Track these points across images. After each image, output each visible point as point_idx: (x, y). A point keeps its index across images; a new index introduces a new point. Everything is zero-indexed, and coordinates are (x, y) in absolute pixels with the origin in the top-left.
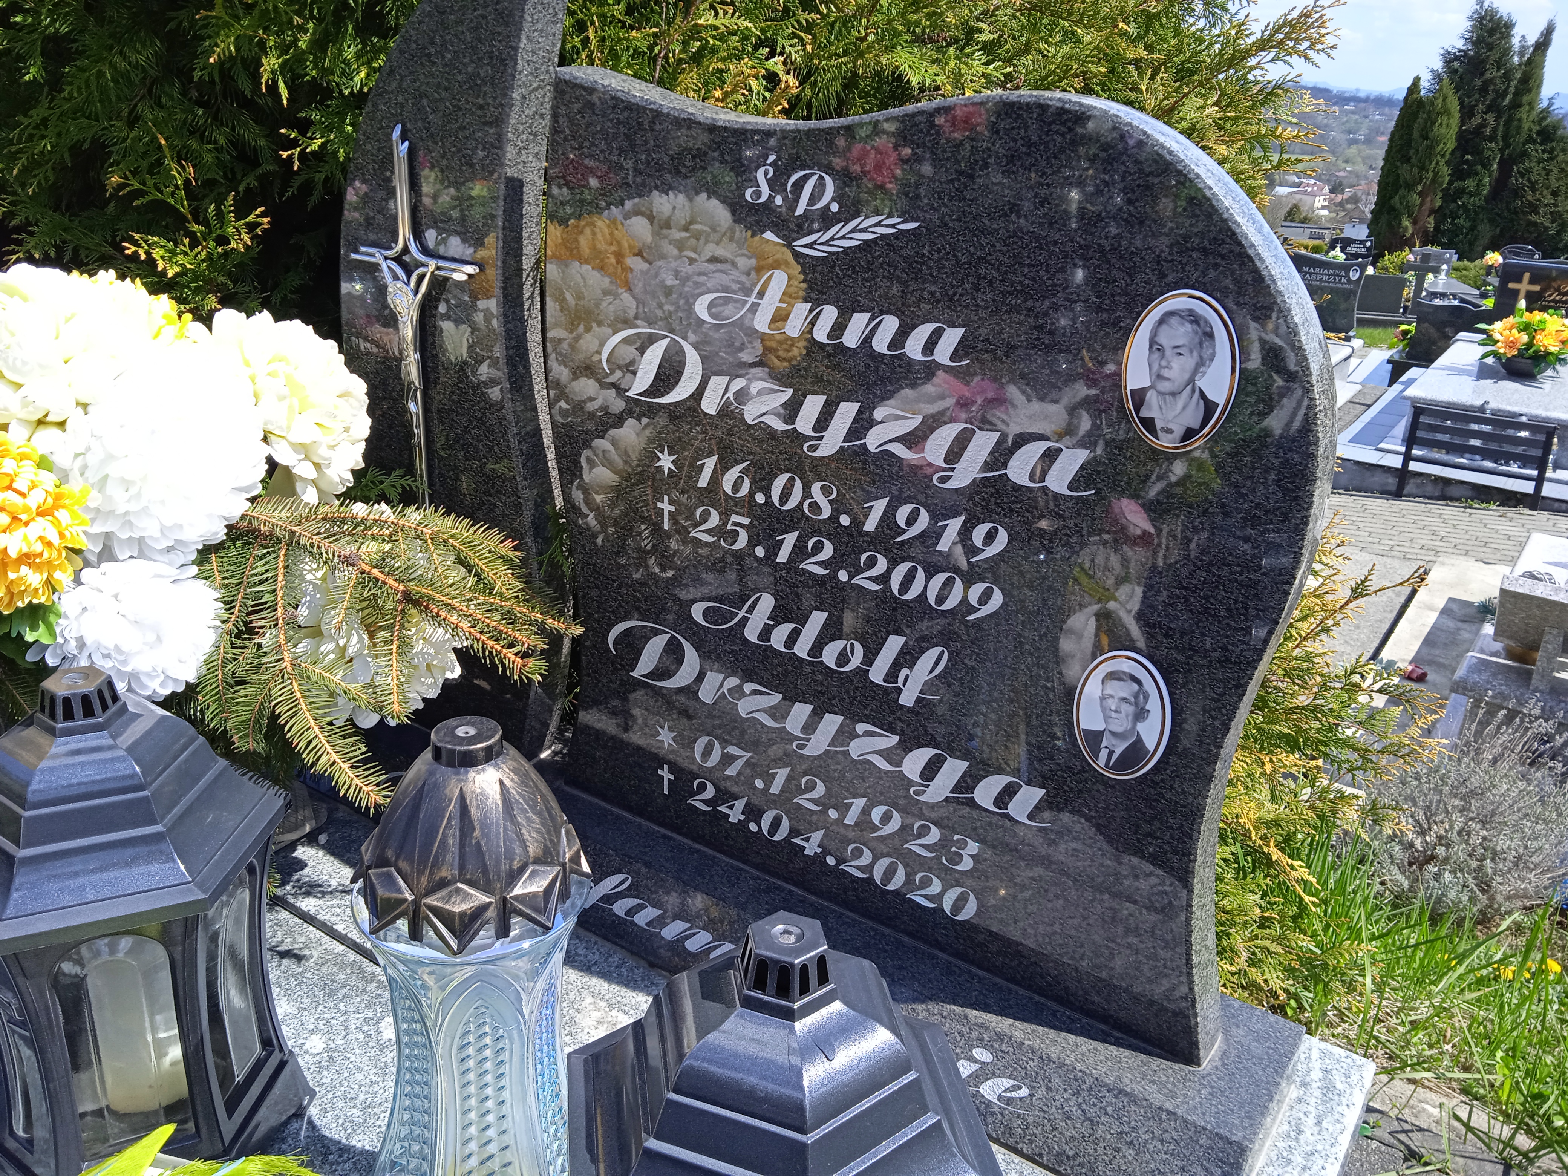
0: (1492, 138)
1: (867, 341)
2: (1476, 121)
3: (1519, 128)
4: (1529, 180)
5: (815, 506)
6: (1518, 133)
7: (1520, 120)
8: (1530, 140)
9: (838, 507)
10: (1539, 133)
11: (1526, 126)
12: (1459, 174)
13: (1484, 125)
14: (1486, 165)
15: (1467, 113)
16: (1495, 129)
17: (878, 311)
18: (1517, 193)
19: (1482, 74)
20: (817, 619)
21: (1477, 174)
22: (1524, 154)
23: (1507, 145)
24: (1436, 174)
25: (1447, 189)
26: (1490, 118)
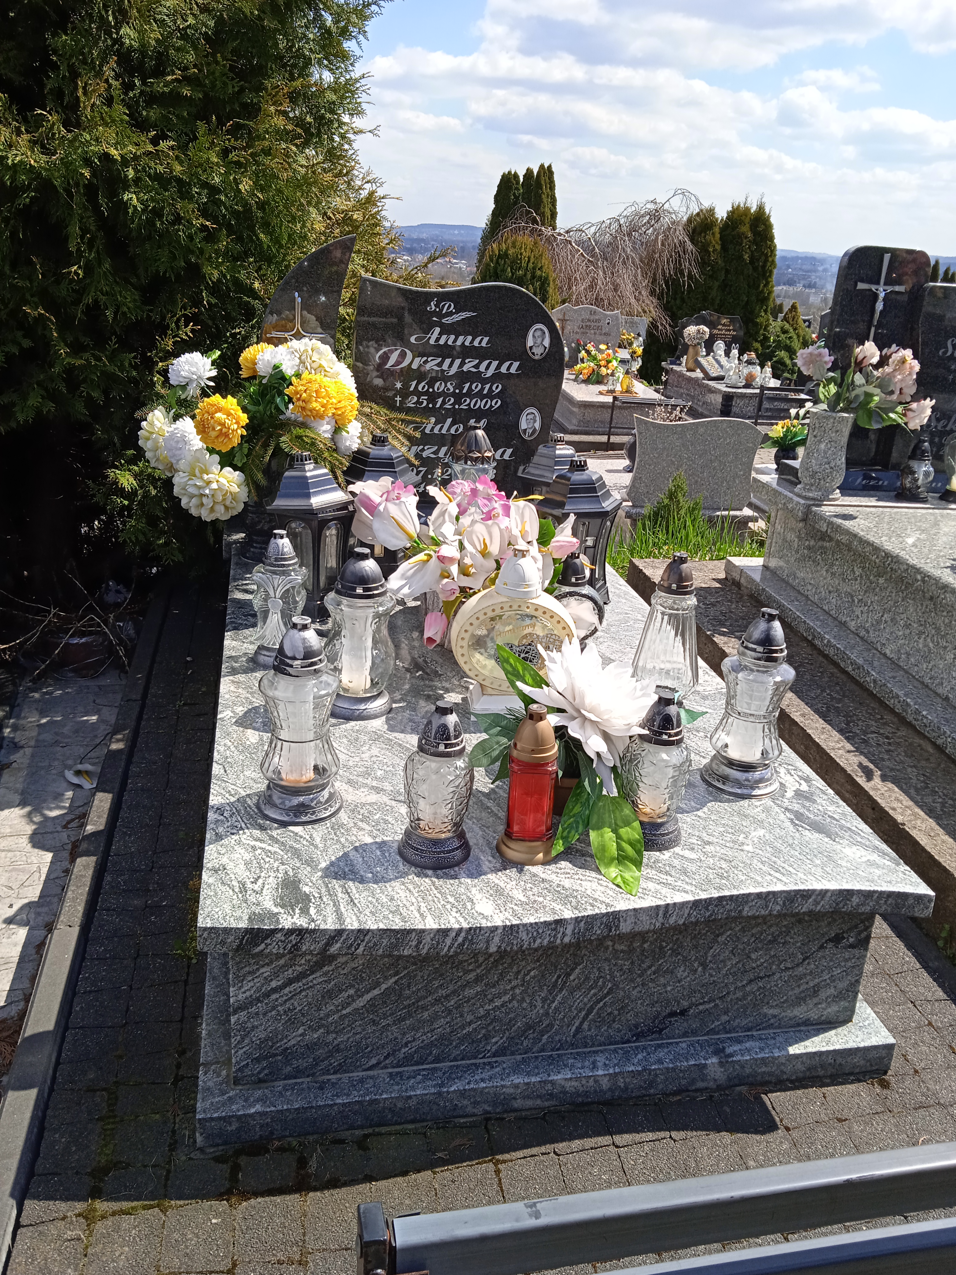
1: (463, 343)
5: (448, 389)
9: (455, 388)
17: (466, 334)
20: (449, 420)
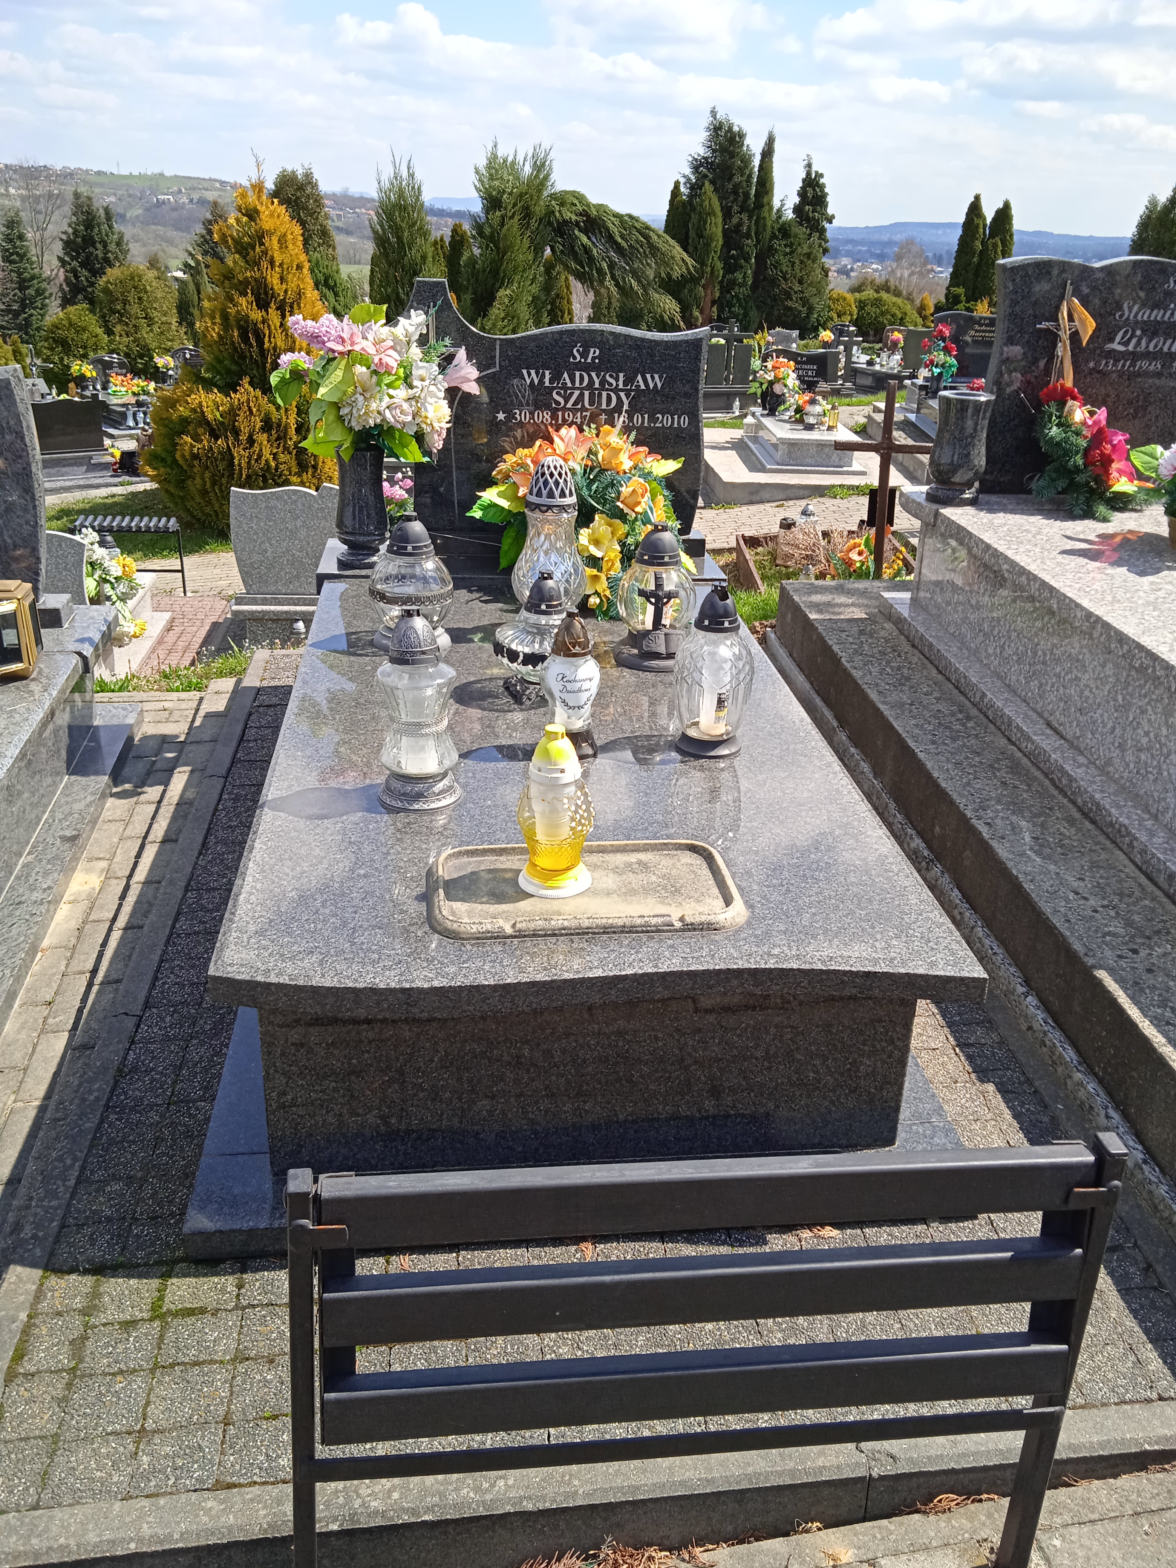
0: (748, 236)
2: (735, 220)
3: (765, 225)
4: (781, 271)
6: (765, 230)
7: (764, 218)
8: (774, 237)
10: (779, 230)
11: (769, 223)
12: (730, 268)
13: (740, 224)
14: (747, 259)
15: (727, 214)
16: (749, 228)
18: (774, 282)
19: (730, 179)
21: (742, 267)
22: (771, 248)
23: (758, 241)
24: (713, 268)
25: (721, 282)
26: (745, 217)
